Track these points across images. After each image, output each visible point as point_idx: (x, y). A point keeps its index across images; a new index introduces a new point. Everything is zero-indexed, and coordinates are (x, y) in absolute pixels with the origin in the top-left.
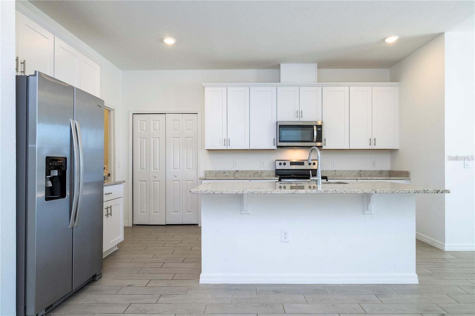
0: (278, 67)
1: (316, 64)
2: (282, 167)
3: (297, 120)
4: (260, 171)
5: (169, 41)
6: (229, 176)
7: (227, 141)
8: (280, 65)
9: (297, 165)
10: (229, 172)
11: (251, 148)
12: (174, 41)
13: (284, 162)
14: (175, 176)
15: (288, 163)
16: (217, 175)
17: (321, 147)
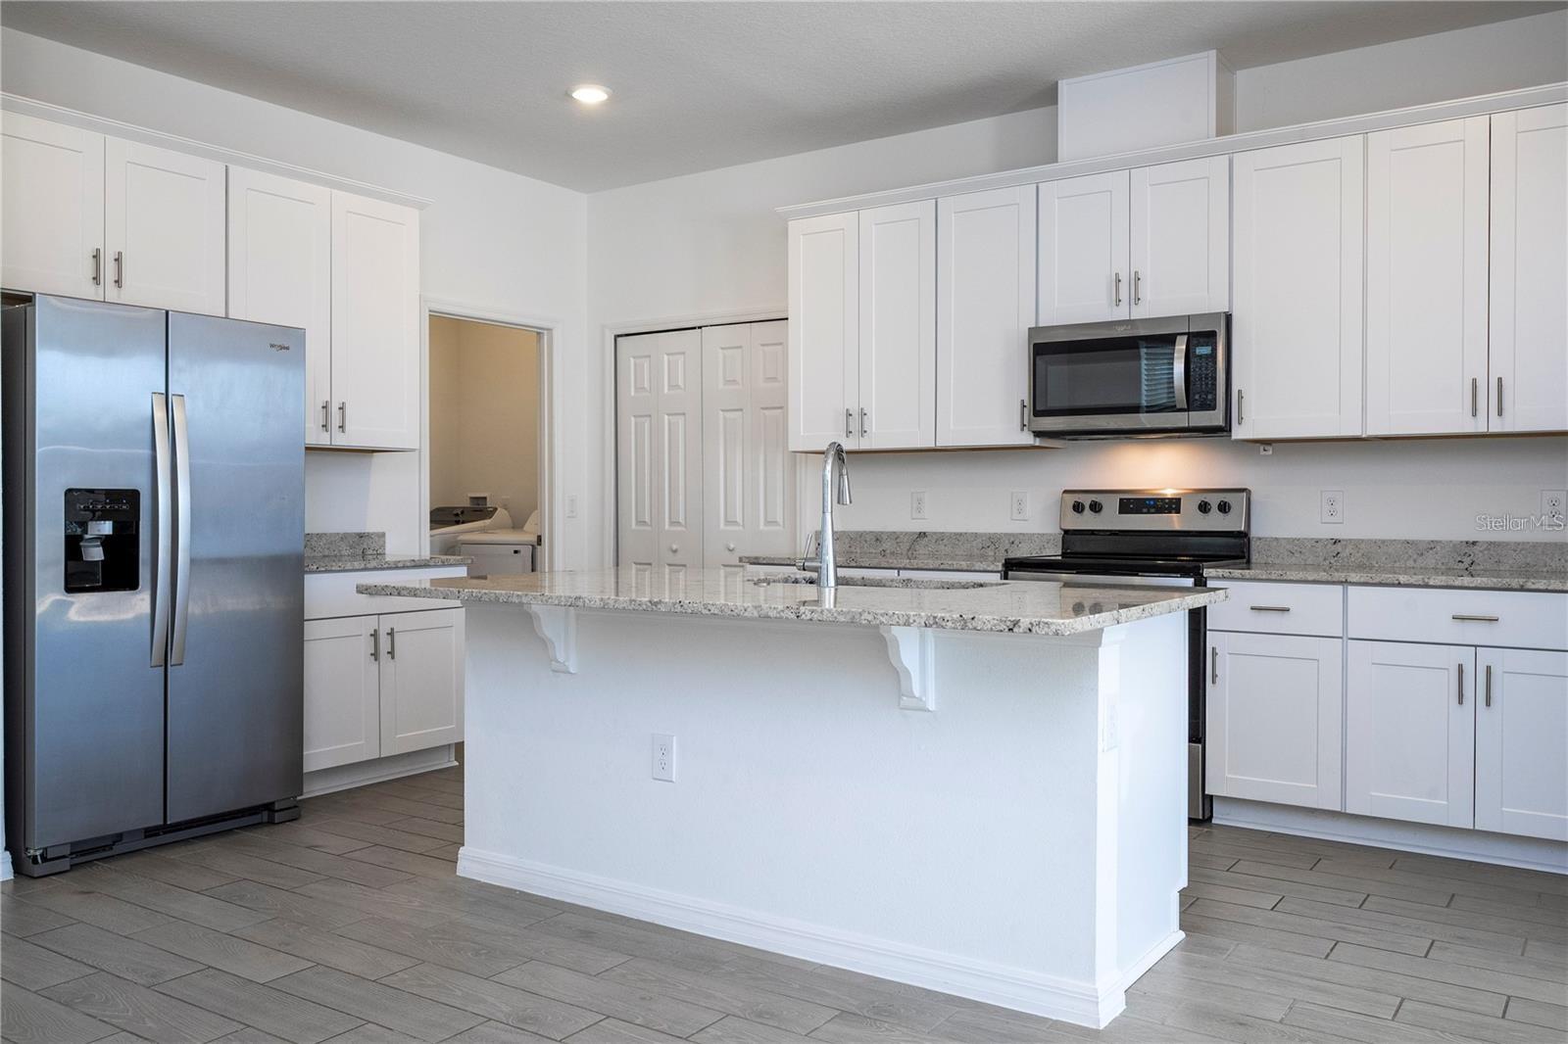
0: (1048, 96)
1: (1213, 53)
2: (1088, 521)
3: (1121, 314)
4: (1006, 534)
5: (590, 96)
6: (892, 553)
7: (856, 419)
8: (1056, 85)
9: (1148, 513)
10: (895, 536)
11: (941, 444)
12: (607, 93)
13: (1094, 497)
14: (730, 550)
15: (1111, 505)
16: (853, 549)
17: (1225, 430)
